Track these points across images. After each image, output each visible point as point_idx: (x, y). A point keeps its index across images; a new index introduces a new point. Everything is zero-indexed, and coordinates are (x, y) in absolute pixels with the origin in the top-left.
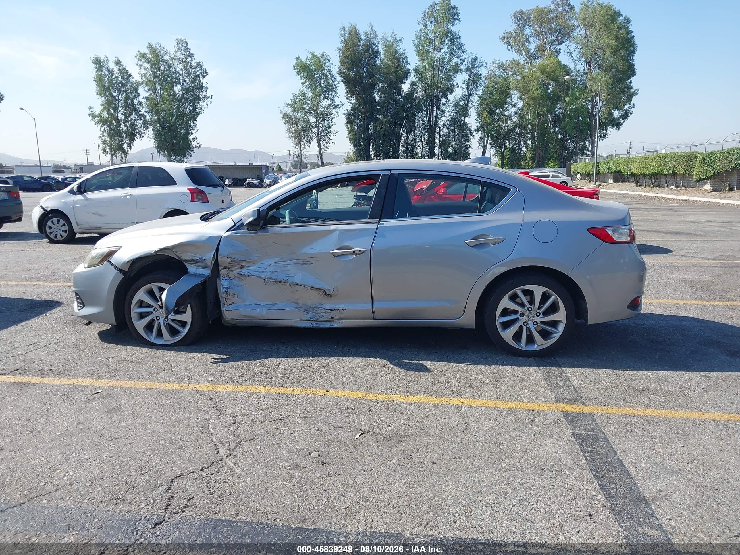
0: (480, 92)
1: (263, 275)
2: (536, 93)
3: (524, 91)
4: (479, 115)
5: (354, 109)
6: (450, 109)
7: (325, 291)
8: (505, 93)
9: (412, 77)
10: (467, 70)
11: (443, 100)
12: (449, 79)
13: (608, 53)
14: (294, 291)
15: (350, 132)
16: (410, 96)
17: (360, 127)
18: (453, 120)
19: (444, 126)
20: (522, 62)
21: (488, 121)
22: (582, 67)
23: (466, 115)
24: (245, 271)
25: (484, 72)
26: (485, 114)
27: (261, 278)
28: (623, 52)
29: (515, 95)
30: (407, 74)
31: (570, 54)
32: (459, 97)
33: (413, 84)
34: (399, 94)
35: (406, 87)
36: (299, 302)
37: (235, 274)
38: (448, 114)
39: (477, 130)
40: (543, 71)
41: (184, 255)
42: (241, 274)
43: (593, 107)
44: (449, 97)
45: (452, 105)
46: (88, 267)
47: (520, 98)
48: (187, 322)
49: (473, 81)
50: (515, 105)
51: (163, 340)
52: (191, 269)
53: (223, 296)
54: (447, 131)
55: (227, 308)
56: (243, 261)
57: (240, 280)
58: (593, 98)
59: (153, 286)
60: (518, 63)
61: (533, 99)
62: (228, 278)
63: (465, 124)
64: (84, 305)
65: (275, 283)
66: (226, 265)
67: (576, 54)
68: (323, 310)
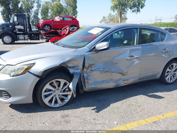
0: (41, 9)
1: (100, 70)
2: (56, 11)
3: (52, 10)
4: (42, 15)
5: (3, 10)
6: (33, 13)
7: (123, 74)
8: (47, 10)
9: (21, 3)
10: (37, 3)
11: (31, 10)
12: (32, 4)
13: (72, 2)
14: (112, 75)
15: (3, 17)
16: (21, 8)
17: (6, 16)
18: (34, 16)
19: (32, 17)
20: (51, 2)
21: (44, 17)
22: (65, 5)
23: (38, 15)
24: (93, 69)
25: (42, 4)
26: (43, 15)
27: (99, 71)
28: (75, 2)
29: (50, 10)
30: (20, 2)
31: (63, 2)
32: (35, 10)
33: (22, 5)
34: (18, 7)
35: (20, 5)
36: (113, 79)
37: (89, 70)
38: (33, 14)
39: (41, 19)
40: (57, 5)
41: (70, 65)
42: (92, 70)
43: (69, 15)
44: (32, 9)
45: (34, 12)
46: (13, 76)
47: (51, 11)
48: (70, 95)
49: (39, 6)
50: (50, 13)
51: (58, 105)
52: (71, 71)
53: (86, 80)
54: (33, 19)
55: (87, 85)
56: (93, 65)
57: (91, 73)
58: (69, 13)
59: (54, 81)
60: (50, 2)
61: (55, 12)
62: (87, 73)
63: (38, 17)
64: (10, 96)
65: (105, 72)
66: (87, 67)
67: (64, 2)
68: (122, 81)
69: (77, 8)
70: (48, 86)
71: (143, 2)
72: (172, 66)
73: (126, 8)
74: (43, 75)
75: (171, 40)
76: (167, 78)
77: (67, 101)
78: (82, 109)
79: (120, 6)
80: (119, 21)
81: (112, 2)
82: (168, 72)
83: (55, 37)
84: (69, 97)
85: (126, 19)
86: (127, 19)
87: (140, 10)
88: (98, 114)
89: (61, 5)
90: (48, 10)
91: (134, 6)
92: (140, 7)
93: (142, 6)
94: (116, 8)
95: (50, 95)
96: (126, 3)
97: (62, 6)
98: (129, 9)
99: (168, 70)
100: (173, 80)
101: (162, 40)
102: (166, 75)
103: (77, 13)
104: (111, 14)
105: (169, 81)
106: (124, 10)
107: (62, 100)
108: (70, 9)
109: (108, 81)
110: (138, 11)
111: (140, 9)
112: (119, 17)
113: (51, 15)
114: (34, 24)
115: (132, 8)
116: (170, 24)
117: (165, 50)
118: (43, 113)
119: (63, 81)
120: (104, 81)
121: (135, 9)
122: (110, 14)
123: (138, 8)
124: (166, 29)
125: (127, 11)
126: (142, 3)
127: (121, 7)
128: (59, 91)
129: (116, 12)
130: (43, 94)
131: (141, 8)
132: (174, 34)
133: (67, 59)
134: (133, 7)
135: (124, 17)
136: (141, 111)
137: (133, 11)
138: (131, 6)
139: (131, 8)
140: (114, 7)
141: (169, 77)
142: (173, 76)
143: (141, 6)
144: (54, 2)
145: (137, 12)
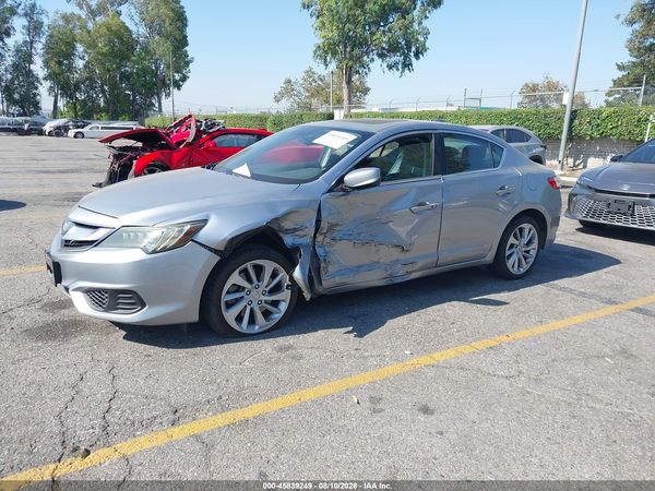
0: (43, 40)
1: (352, 237)
2: (105, 50)
3: (91, 45)
4: (46, 64)
6: (10, 53)
8: (71, 44)
10: (26, 15)
12: (4, 20)
13: (167, 23)
14: (378, 251)
18: (16, 66)
19: (6, 70)
20: (84, 17)
21: (57, 70)
22: (143, 30)
23: (31, 62)
24: (337, 236)
25: (46, 22)
26: (53, 64)
27: (351, 240)
28: (179, 24)
29: (80, 48)
31: (132, 18)
32: (20, 42)
36: (381, 260)
37: (327, 240)
38: (9, 59)
39: (45, 79)
40: (109, 29)
41: (287, 225)
42: (333, 239)
43: (157, 68)
44: (7, 40)
45: (13, 49)
46: (154, 252)
47: (85, 51)
48: (284, 301)
49: (35, 28)
50: (83, 58)
51: (257, 327)
52: (288, 240)
53: (322, 265)
54: (9, 76)
55: (324, 277)
56: (337, 225)
57: (331, 245)
58: (157, 60)
59: (249, 265)
60: (80, 18)
61: (102, 54)
62: (322, 246)
63: (30, 71)
64: (143, 305)
65: (363, 244)
66: (325, 231)
67: (137, 19)
68: (399, 266)
69: (187, 45)
70: (236, 278)
71: (422, 39)
72: (521, 230)
73: (367, 53)
74: (226, 249)
75: (516, 165)
76: (509, 264)
77: (277, 316)
78: (321, 333)
79: (345, 47)
80: (345, 97)
81: (319, 32)
82: (512, 246)
83: (151, 151)
84: (283, 307)
85: (366, 91)
86: (368, 90)
87: (411, 64)
88: (363, 340)
89: (127, 28)
90: (74, 48)
91: (394, 48)
92: (412, 54)
93: (417, 49)
94: (334, 54)
95: (237, 301)
96: (365, 39)
97: (130, 32)
98: (376, 57)
99: (512, 240)
100: (525, 267)
101: (495, 164)
102: (508, 253)
103: (187, 64)
104: (314, 73)
105: (515, 271)
106: (359, 59)
107: (266, 314)
108: (162, 48)
109: (371, 267)
110: (407, 65)
111: (413, 59)
112: (344, 85)
113: (85, 66)
114: (16, 96)
115: (386, 56)
116: (509, 113)
117: (502, 188)
118: (225, 346)
119: (269, 266)
120: (360, 267)
121: (397, 58)
122: (310, 73)
123: (406, 56)
124: (496, 133)
125: (371, 66)
126: (417, 40)
127: (348, 49)
128: (260, 290)
129: (333, 66)
130: (225, 298)
131: (417, 55)
132: (520, 148)
133: (282, 210)
134: (389, 51)
135: (358, 83)
136: (458, 331)
137: (390, 67)
138: (383, 48)
139: (381, 56)
140: (326, 51)
141: (514, 258)
142: (525, 258)
143: (413, 49)
144: (98, 19)
145: (403, 68)
